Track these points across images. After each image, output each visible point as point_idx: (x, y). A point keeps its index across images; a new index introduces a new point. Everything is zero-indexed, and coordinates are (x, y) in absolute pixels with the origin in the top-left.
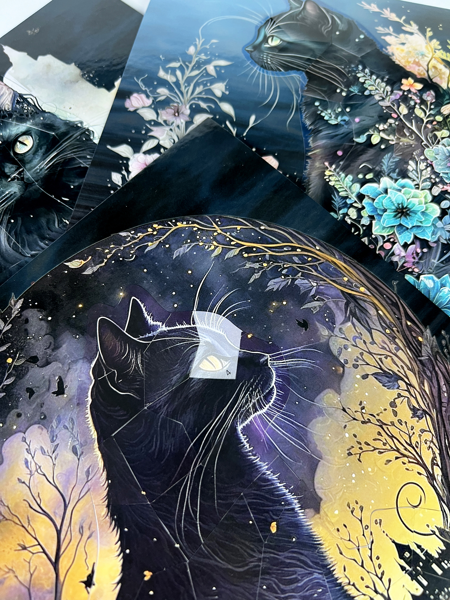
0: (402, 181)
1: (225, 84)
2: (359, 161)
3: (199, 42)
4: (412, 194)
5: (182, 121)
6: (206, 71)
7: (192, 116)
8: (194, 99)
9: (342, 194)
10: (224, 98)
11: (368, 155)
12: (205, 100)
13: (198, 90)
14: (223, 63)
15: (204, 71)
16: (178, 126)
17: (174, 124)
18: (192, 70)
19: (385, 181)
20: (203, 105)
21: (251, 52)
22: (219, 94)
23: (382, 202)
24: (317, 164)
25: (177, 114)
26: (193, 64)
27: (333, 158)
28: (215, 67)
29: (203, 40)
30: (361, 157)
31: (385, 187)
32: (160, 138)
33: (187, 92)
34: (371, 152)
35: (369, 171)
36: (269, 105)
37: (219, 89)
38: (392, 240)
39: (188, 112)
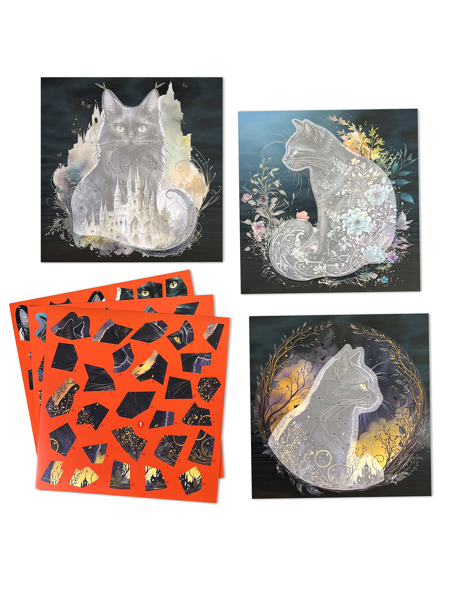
0: (356, 209)
1: (279, 180)
2: (339, 205)
3: (263, 161)
4: (360, 214)
5: (266, 203)
6: (270, 175)
7: (270, 200)
8: (268, 191)
9: (334, 221)
10: (280, 188)
11: (342, 201)
12: (273, 191)
13: (269, 186)
14: (276, 169)
15: (269, 176)
16: (266, 206)
17: (264, 205)
18: (264, 176)
19: (350, 211)
20: (273, 193)
21: (287, 160)
22: (278, 186)
23: (350, 220)
24: (323, 210)
25: (263, 200)
26: (264, 173)
27: (328, 206)
28: (273, 172)
29: (265, 159)
30: (339, 203)
31: (349, 213)
32: (260, 213)
33: (265, 188)
34: (343, 199)
35: (343, 208)
36: (299, 187)
37: (277, 183)
38: (355, 235)
39: (268, 198)
